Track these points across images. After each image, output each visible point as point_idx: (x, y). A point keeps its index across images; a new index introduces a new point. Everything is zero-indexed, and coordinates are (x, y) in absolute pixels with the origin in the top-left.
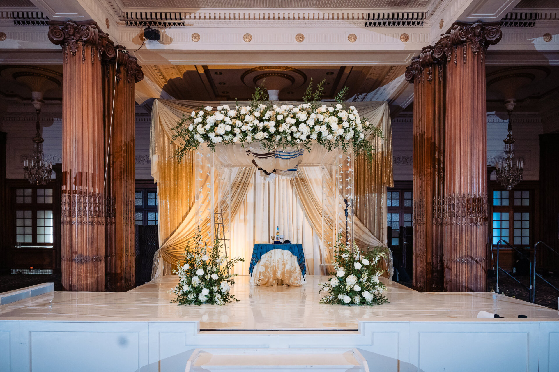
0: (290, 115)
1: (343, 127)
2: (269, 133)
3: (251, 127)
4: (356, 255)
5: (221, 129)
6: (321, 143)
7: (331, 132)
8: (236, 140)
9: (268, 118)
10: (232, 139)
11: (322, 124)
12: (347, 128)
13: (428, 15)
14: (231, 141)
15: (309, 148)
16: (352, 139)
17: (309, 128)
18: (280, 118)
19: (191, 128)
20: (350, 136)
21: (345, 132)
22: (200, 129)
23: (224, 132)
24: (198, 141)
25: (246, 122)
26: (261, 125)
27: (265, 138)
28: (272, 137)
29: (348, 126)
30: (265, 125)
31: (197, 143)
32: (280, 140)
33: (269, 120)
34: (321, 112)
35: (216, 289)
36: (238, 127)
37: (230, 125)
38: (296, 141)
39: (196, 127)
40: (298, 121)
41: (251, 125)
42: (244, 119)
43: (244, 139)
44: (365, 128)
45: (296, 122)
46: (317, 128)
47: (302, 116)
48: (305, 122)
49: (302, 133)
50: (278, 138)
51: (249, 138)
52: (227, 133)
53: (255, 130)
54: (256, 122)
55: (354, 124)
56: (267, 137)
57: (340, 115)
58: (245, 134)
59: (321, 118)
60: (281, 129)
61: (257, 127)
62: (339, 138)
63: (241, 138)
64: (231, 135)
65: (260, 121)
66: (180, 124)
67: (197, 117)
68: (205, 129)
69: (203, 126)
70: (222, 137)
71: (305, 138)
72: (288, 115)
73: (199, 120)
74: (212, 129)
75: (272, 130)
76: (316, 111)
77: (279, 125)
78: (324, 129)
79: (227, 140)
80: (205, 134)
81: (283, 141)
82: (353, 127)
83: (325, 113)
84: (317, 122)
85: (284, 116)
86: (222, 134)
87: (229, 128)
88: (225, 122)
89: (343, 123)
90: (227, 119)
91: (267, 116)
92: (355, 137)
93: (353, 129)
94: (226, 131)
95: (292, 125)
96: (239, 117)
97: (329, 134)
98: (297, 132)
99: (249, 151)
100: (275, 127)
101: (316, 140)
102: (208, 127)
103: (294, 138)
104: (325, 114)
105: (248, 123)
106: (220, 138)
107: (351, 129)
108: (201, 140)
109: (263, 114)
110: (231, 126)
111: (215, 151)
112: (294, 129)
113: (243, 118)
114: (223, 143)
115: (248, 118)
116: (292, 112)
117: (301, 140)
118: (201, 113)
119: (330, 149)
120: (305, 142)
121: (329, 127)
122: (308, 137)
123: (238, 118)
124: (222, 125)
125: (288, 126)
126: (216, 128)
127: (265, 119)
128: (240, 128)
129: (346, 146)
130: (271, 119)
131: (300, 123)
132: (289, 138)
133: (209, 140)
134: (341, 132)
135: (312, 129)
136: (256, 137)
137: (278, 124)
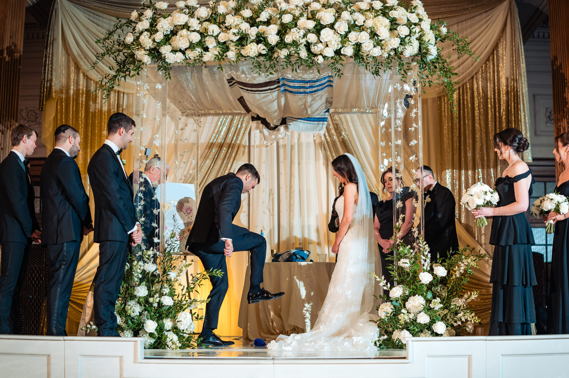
0: (305, 15)
1: (398, 36)
2: (267, 44)
3: (234, 34)
4: (425, 261)
5: (182, 40)
6: (360, 62)
7: (379, 43)
8: (208, 57)
9: (266, 20)
10: (201, 56)
11: (361, 28)
12: (406, 36)
15: (339, 70)
16: (417, 55)
17: (338, 36)
18: (287, 19)
19: (130, 39)
20: (411, 50)
21: (403, 42)
22: (146, 41)
23: (187, 45)
24: (140, 61)
25: (226, 27)
26: (253, 32)
27: (260, 55)
28: (273, 53)
29: (408, 33)
30: (260, 32)
31: (139, 65)
32: (289, 56)
33: (268, 23)
34: (361, 10)
35: (168, 324)
36: (212, 36)
37: (198, 32)
38: (316, 59)
39: (138, 38)
40: (320, 24)
41: (236, 31)
42: (224, 22)
43: (222, 56)
44: (440, 38)
45: (316, 26)
46: (353, 36)
47: (327, 16)
48: (332, 26)
49: (327, 46)
50: (284, 53)
51: (231, 55)
52: (192, 46)
53: (243, 40)
54: (245, 26)
55: (417, 29)
56: (264, 52)
57: (393, 14)
58: (224, 47)
59: (360, 19)
60: (288, 39)
61: (246, 35)
62: (392, 53)
63: (217, 53)
64: (199, 50)
65: (252, 26)
66: (111, 34)
67: (140, 20)
68: (154, 41)
69: (151, 34)
70: (184, 53)
71: (332, 54)
72: (301, 15)
73: (145, 24)
74: (167, 39)
75: (273, 39)
76: (352, 8)
77: (286, 32)
78: (364, 37)
79: (192, 58)
80: (154, 49)
81: (293, 60)
82: (417, 35)
83: (366, 11)
84: (353, 27)
85: (294, 16)
86: (183, 47)
87: (196, 38)
88: (189, 27)
89: (398, 29)
90: (194, 23)
91: (264, 16)
92: (422, 52)
93: (417, 39)
94: (191, 43)
95: (309, 31)
96: (215, 20)
97: (375, 46)
98: (317, 43)
99: (232, 79)
100: (278, 34)
101: (351, 57)
102: (159, 37)
103: (311, 54)
104: (368, 13)
105: (231, 28)
106: (180, 55)
107: (413, 38)
108: (147, 59)
109: (257, 12)
110: (201, 34)
111: (170, 78)
112: (312, 37)
113: (221, 21)
114: (184, 64)
115: (230, 20)
116: (311, 9)
117: (324, 57)
118: (149, 13)
119: (377, 73)
120: (333, 61)
121: (373, 35)
122: (338, 52)
123: (213, 21)
124: (184, 32)
125: (302, 32)
126: (174, 38)
127: (261, 22)
128: (216, 37)
129: (405, 67)
130: (271, 21)
131: (323, 27)
132: (304, 54)
133: (161, 58)
134: (395, 43)
135: (345, 37)
136: (243, 52)
137: (283, 30)
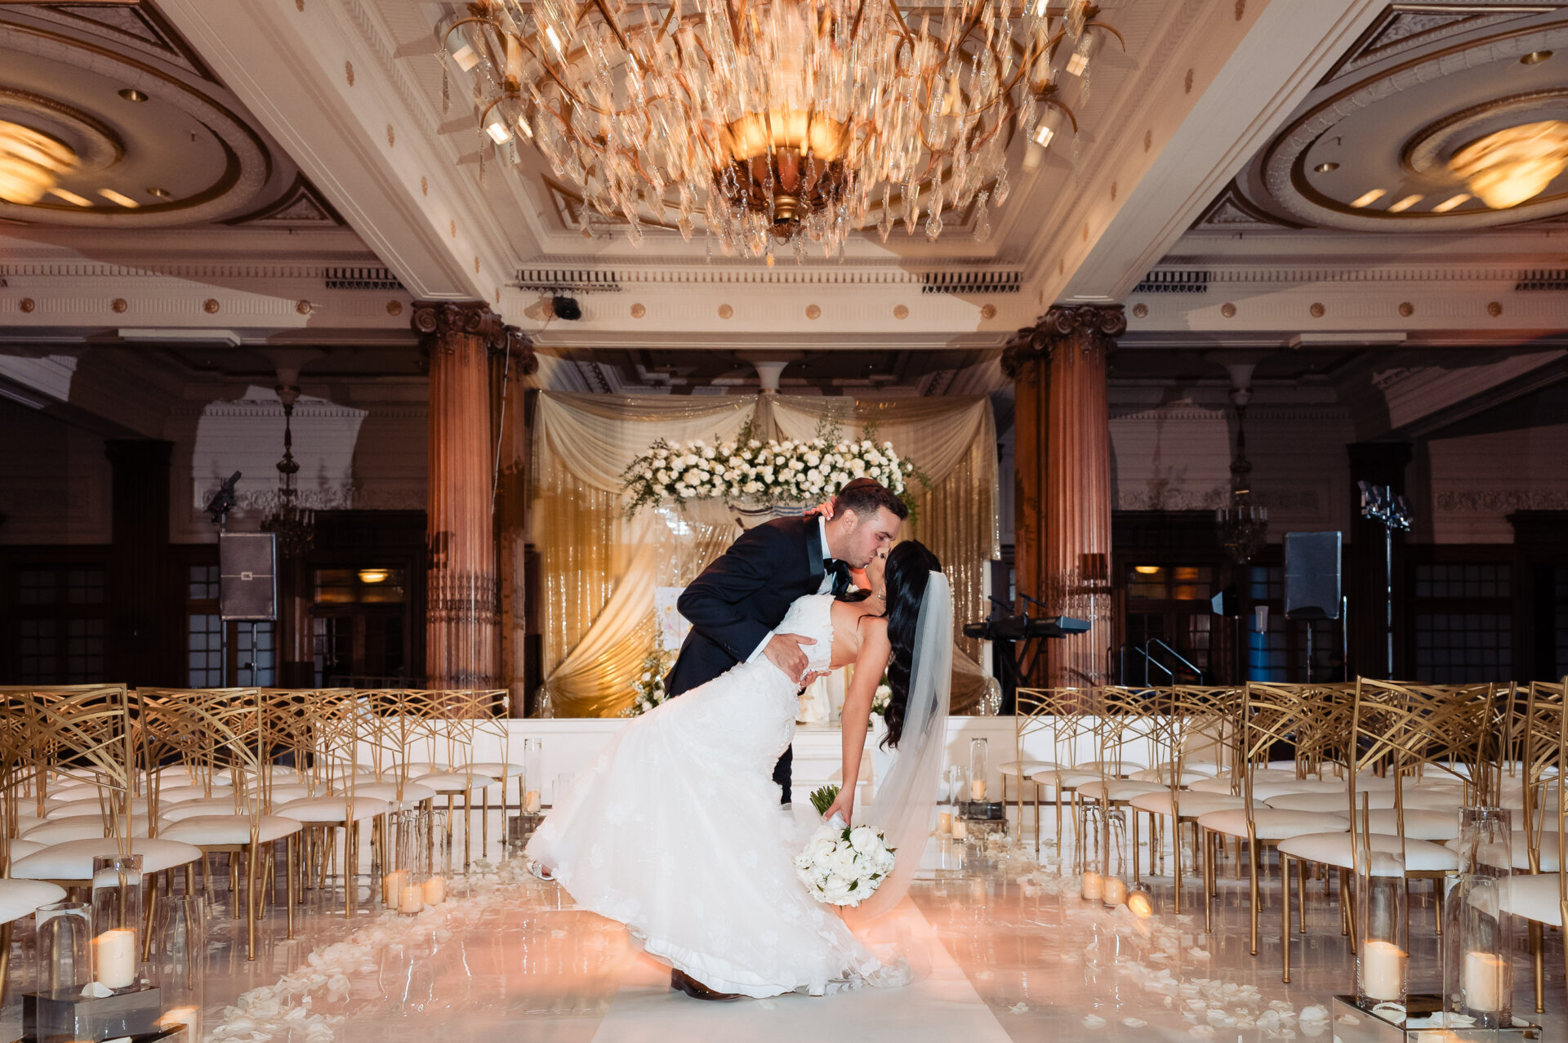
0: (795, 458)
2: (764, 482)
3: (738, 474)
5: (694, 477)
8: (716, 492)
9: (763, 461)
10: (710, 492)
11: (841, 469)
13: (1025, 276)
14: (708, 496)
17: (822, 476)
18: (780, 461)
19: (648, 474)
22: (663, 477)
23: (698, 482)
24: (658, 494)
25: (730, 467)
26: (752, 472)
27: (759, 490)
28: (769, 490)
30: (759, 472)
31: (657, 498)
32: (781, 493)
33: (765, 464)
34: (841, 453)
36: (719, 475)
37: (707, 471)
38: (804, 495)
39: (655, 473)
40: (807, 465)
41: (739, 471)
42: (728, 463)
43: (727, 491)
44: (906, 475)
45: (804, 467)
46: (835, 477)
47: (813, 459)
48: (817, 467)
49: (813, 484)
50: (777, 490)
51: (735, 491)
52: (702, 483)
53: (744, 479)
54: (746, 467)
55: (887, 470)
56: (762, 489)
57: (867, 457)
58: (729, 484)
59: (840, 461)
60: (781, 478)
61: (747, 474)
63: (723, 490)
64: (708, 487)
65: (752, 466)
68: (669, 477)
69: (667, 472)
70: (695, 488)
71: (817, 491)
72: (792, 457)
74: (681, 478)
75: (769, 479)
77: (779, 471)
79: (702, 493)
80: (671, 484)
83: (845, 454)
84: (834, 467)
85: (786, 458)
86: (695, 484)
87: (706, 477)
88: (699, 466)
89: (872, 469)
90: (704, 464)
91: (761, 458)
94: (701, 481)
95: (798, 471)
96: (720, 460)
98: (805, 482)
99: (734, 507)
100: (772, 474)
102: (674, 475)
103: (800, 491)
104: (846, 457)
105: (734, 469)
106: (692, 490)
108: (665, 493)
109: (755, 455)
110: (709, 473)
111: (684, 509)
112: (801, 477)
113: (726, 461)
114: (696, 498)
115: (733, 461)
116: (799, 451)
117: (811, 493)
120: (818, 496)
122: (822, 489)
123: (718, 461)
124: (694, 471)
125: (793, 473)
126: (686, 475)
127: (759, 463)
128: (722, 476)
130: (767, 463)
131: (810, 468)
132: (794, 491)
133: (677, 493)
135: (827, 477)
136: (745, 489)
